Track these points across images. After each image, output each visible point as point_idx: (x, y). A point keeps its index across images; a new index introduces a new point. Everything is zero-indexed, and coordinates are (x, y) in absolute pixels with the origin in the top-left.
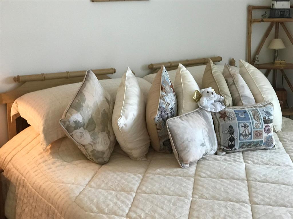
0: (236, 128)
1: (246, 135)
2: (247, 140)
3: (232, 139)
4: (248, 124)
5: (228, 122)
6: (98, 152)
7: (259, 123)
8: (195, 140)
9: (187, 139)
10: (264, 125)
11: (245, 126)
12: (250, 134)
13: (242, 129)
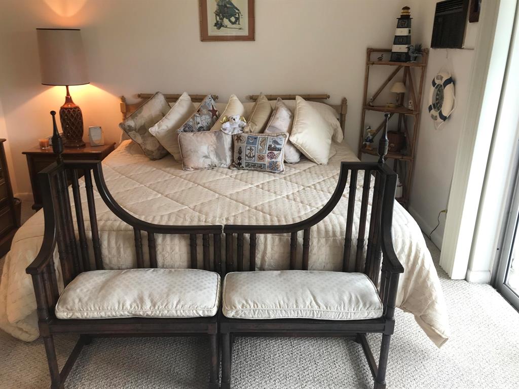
0: (243, 150)
1: (250, 157)
2: (252, 161)
3: (240, 158)
4: (253, 148)
5: (240, 144)
6: (148, 150)
7: (263, 148)
8: (197, 152)
9: (191, 150)
10: (268, 152)
11: (251, 149)
12: (254, 156)
13: (248, 152)
